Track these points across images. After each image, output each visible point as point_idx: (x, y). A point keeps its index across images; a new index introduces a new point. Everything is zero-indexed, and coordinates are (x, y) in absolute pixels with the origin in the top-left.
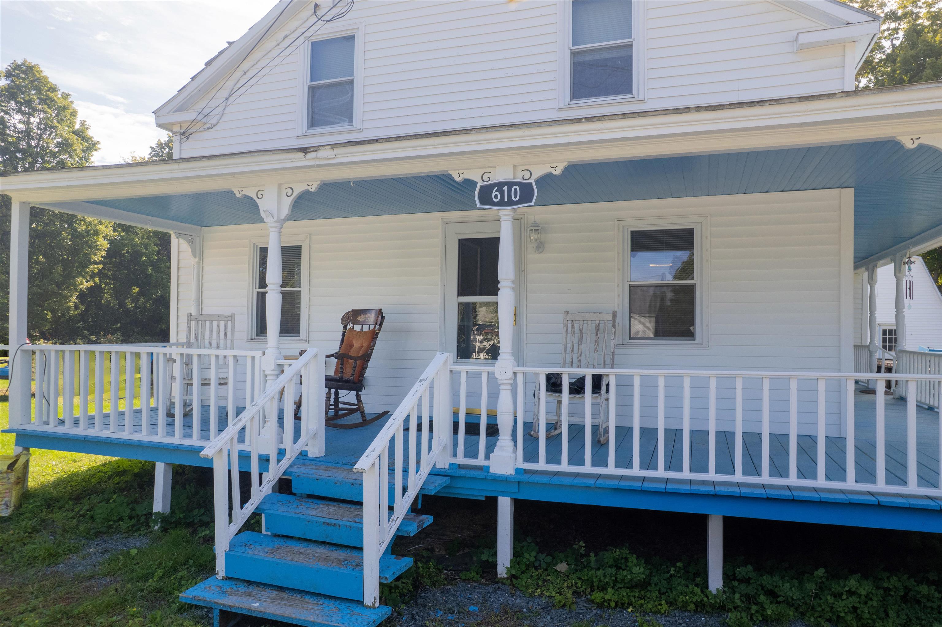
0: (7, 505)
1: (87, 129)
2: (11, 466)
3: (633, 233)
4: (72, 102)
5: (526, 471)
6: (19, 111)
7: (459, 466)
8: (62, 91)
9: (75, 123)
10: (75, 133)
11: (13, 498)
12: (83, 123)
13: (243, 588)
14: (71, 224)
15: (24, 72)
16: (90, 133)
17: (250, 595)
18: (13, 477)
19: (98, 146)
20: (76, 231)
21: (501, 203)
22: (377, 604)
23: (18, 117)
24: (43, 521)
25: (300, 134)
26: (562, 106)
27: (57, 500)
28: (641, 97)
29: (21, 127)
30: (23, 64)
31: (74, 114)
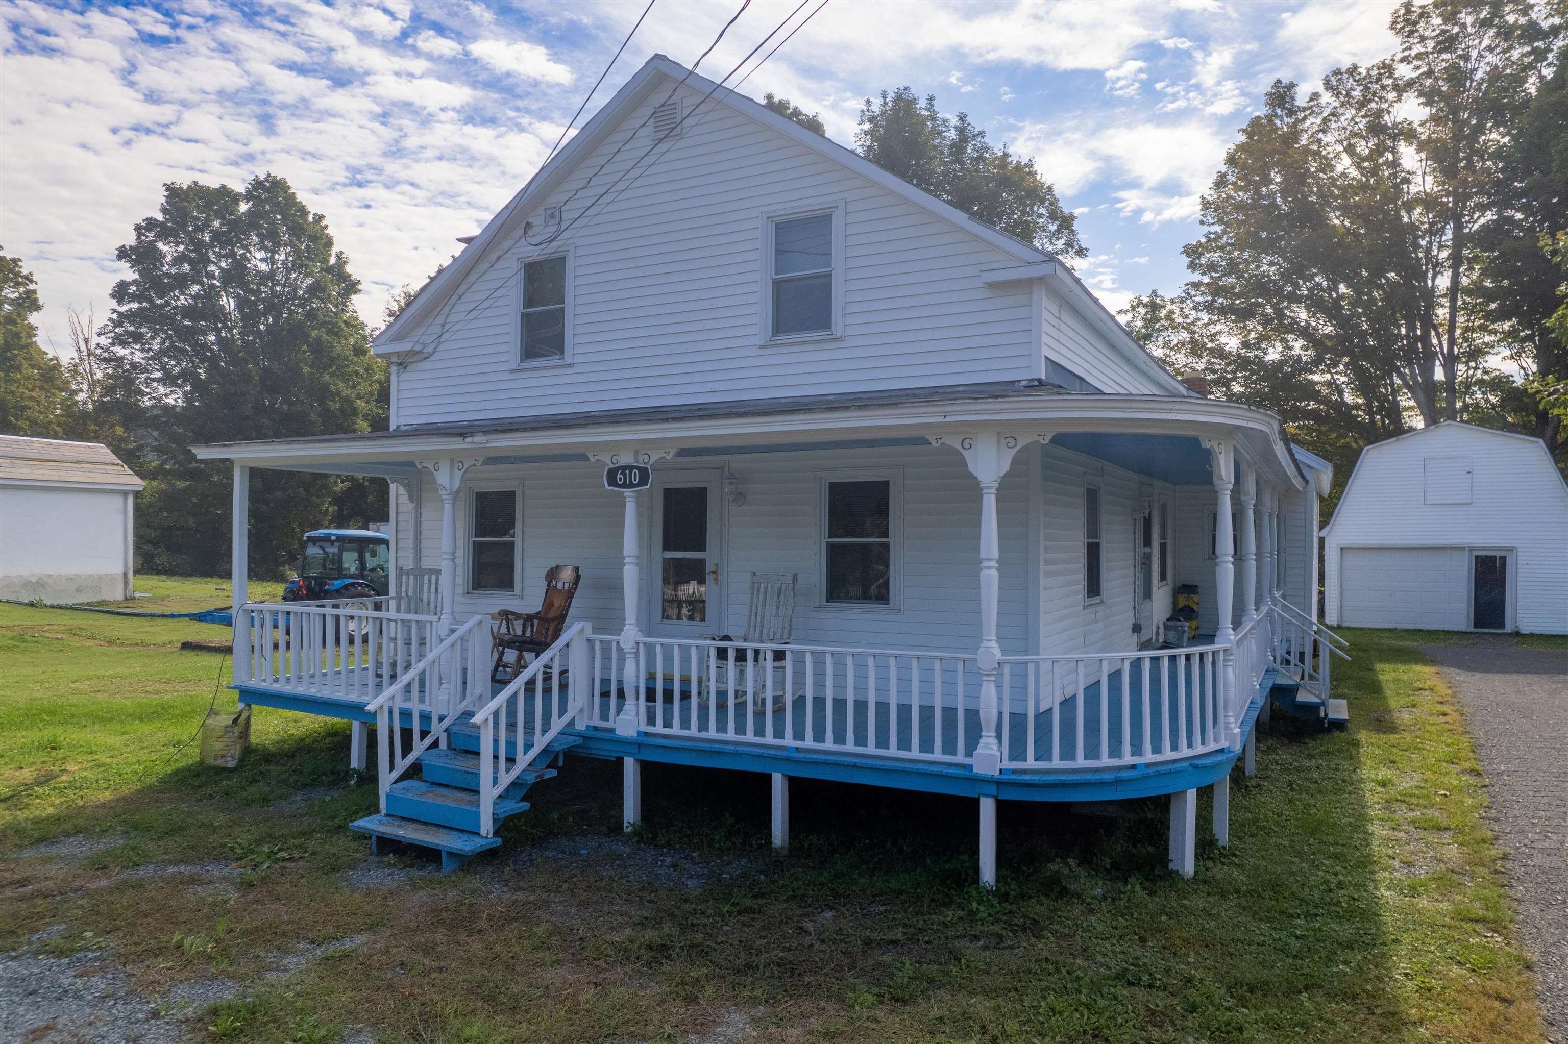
0: (233, 758)
1: (345, 263)
2: (235, 721)
3: (830, 484)
4: (326, 227)
5: (646, 734)
6: (264, 248)
7: (595, 728)
8: (313, 212)
9: (330, 255)
10: (329, 270)
11: (237, 752)
12: (340, 255)
13: (397, 822)
14: (322, 402)
15: (267, 190)
16: (349, 269)
17: (399, 826)
18: (237, 730)
19: (359, 287)
20: (329, 410)
21: (624, 486)
22: (490, 835)
23: (260, 255)
24: (261, 773)
25: (513, 367)
26: (762, 343)
27: (274, 755)
28: (839, 335)
29: (263, 267)
30: (266, 180)
31: (329, 243)
